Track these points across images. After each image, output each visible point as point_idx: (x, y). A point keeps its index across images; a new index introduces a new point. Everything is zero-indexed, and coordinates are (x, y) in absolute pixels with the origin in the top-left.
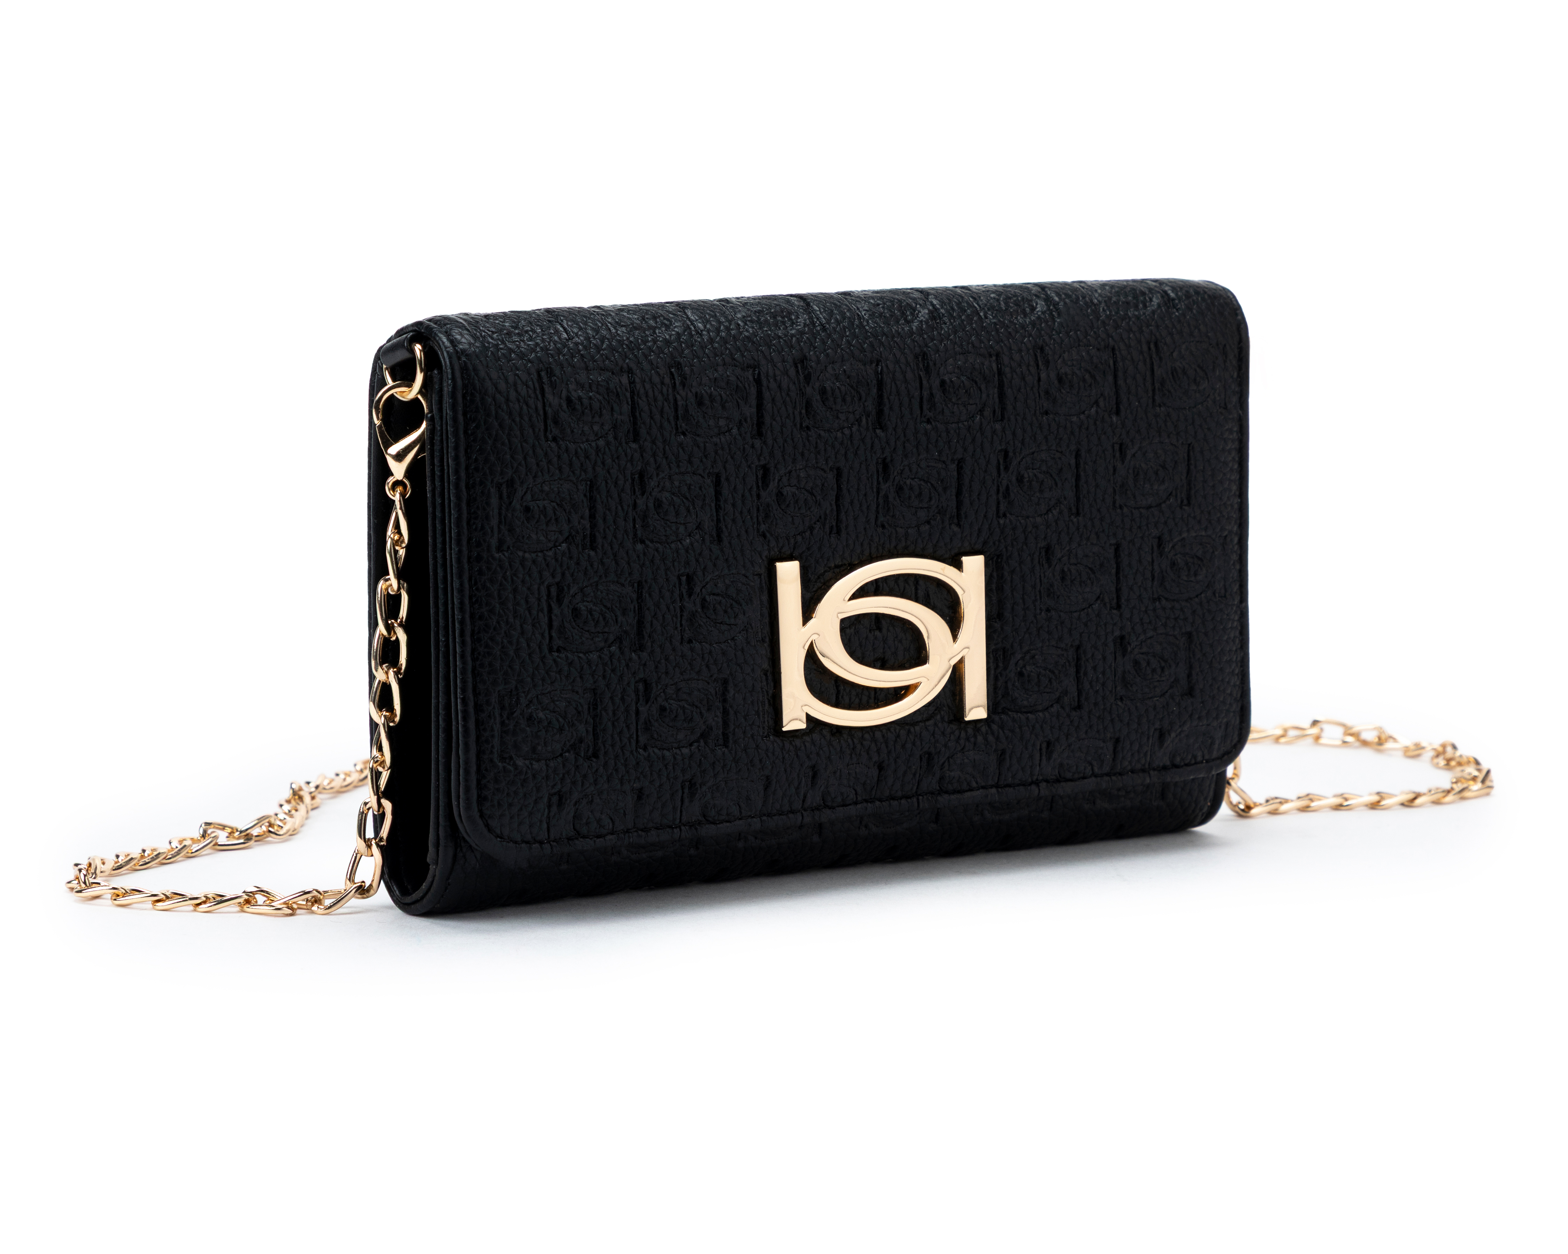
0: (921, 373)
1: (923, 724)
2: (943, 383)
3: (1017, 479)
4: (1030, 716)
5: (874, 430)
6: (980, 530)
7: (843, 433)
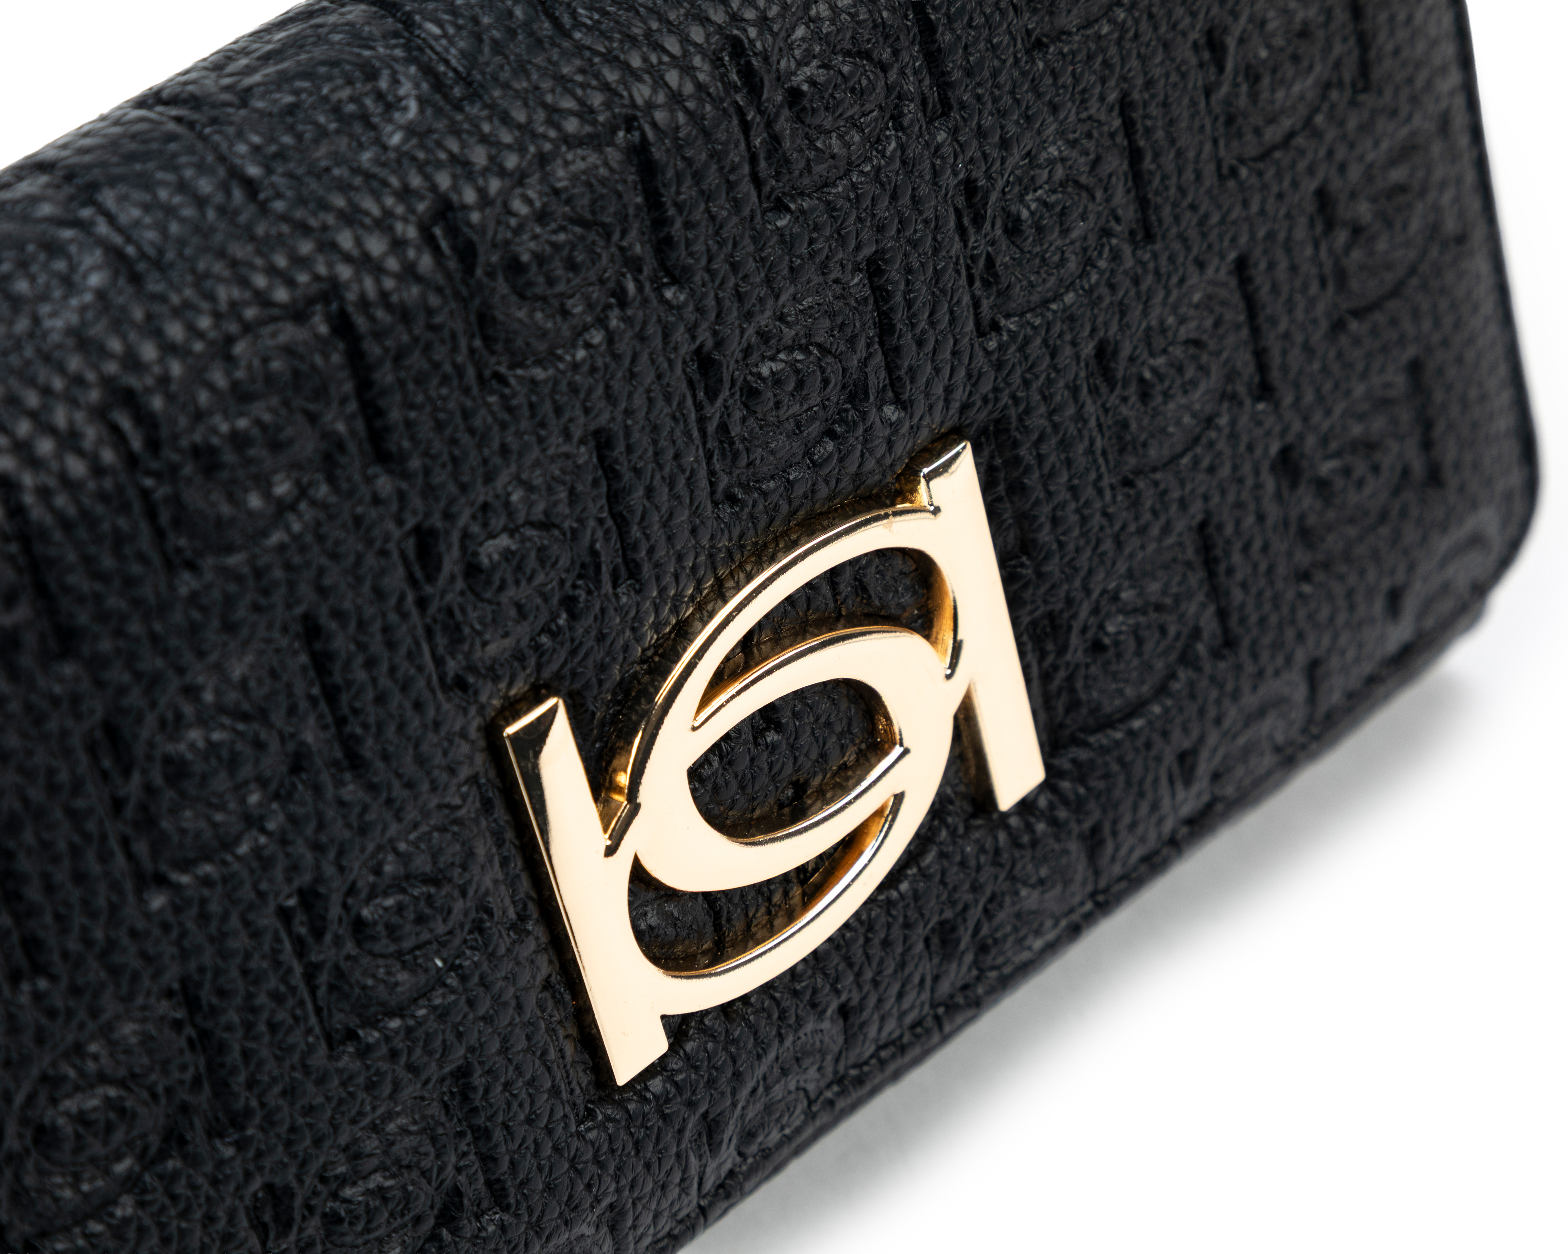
0: (739, 98)
1: (914, 870)
2: (794, 96)
3: (1006, 231)
4: (1137, 724)
5: (659, 290)
6: (949, 390)
7: (588, 346)
